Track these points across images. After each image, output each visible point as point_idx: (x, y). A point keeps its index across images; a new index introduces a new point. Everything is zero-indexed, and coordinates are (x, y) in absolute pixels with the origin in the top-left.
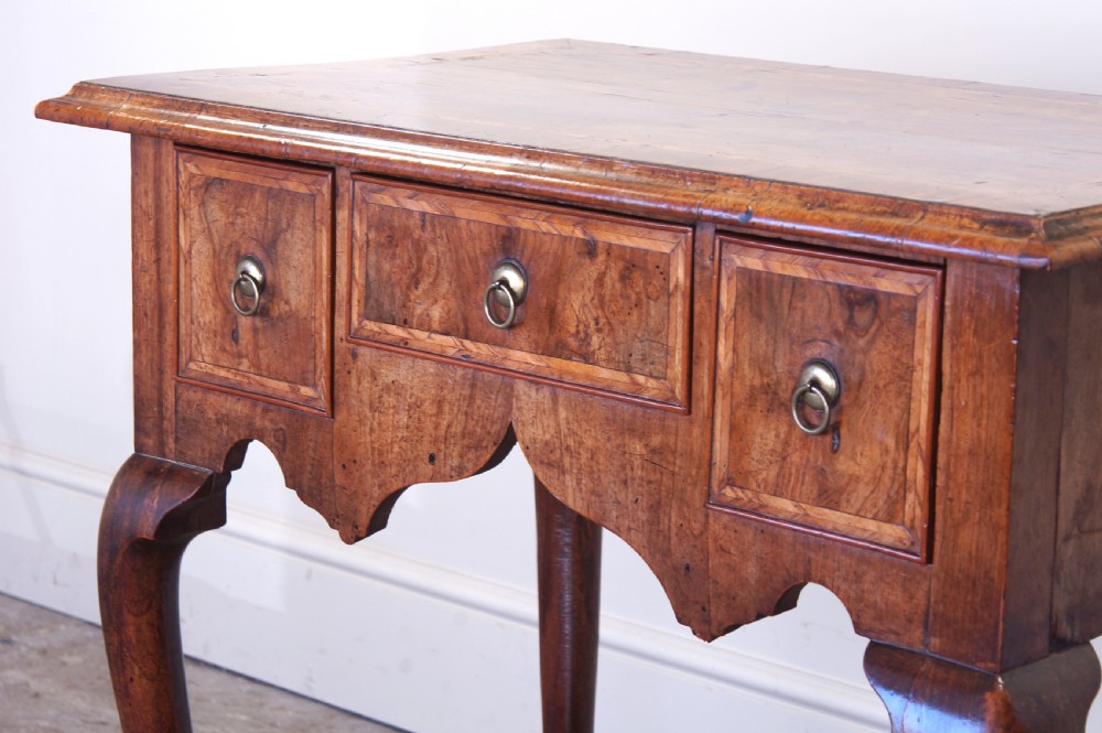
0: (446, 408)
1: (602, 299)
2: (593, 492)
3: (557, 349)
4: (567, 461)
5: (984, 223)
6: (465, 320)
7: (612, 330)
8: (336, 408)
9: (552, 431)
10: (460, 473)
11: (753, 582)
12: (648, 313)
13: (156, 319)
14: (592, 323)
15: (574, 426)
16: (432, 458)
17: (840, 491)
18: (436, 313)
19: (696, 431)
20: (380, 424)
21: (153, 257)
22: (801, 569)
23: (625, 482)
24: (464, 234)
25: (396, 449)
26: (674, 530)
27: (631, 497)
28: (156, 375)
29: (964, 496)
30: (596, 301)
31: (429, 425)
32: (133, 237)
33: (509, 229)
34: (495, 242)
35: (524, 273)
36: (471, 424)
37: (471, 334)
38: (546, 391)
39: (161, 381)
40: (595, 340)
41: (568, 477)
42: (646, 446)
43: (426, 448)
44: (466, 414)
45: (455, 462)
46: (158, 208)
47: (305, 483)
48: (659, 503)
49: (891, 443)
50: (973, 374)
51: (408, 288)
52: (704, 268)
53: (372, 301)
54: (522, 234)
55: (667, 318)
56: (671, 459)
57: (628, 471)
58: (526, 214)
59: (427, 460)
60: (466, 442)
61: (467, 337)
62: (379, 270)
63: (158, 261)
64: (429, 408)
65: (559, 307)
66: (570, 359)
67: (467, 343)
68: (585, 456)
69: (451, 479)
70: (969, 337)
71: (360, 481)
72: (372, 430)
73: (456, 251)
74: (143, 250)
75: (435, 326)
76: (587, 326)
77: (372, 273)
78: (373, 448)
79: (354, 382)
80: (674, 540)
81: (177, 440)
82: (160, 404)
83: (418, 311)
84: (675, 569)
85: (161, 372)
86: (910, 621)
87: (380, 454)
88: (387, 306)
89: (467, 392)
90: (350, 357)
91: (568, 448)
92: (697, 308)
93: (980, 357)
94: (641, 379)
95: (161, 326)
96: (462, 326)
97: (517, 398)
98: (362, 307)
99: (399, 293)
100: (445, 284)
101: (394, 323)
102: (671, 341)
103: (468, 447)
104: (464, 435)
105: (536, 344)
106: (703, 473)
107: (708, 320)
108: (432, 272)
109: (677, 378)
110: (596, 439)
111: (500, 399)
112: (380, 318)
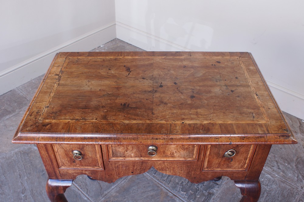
0: (136, 166)
3: (166, 156)
4: (167, 169)
7: (179, 153)
8: (105, 169)
9: (163, 166)
10: (140, 173)
11: (210, 177)
12: (189, 150)
13: (50, 161)
14: (175, 152)
15: (169, 165)
17: (231, 166)
18: (133, 155)
19: (199, 163)
20: (118, 170)
21: (46, 153)
22: (221, 175)
23: (182, 170)
25: (122, 172)
26: (192, 174)
30: (176, 149)
31: (131, 169)
35: (156, 147)
36: (142, 168)
37: (143, 156)
38: (162, 162)
40: (175, 154)
41: (167, 171)
42: (187, 166)
43: (131, 171)
44: (141, 166)
47: (98, 178)
48: (190, 171)
49: (243, 159)
50: (262, 150)
51: (125, 152)
53: (114, 154)
55: (193, 150)
56: (192, 166)
59: (131, 172)
60: (141, 170)
61: (141, 157)
63: (48, 153)
64: (131, 166)
65: (166, 151)
66: (169, 157)
68: (171, 168)
69: (138, 174)
71: (113, 177)
72: (116, 171)
76: (173, 153)
77: (114, 151)
78: (116, 173)
79: (110, 165)
81: (61, 177)
82: (55, 173)
83: (128, 154)
84: (192, 178)
85: (54, 168)
86: (242, 177)
87: (118, 173)
88: (119, 155)
89: (141, 163)
90: (108, 162)
91: (167, 168)
92: (201, 148)
94: (187, 158)
95: (52, 162)
96: (140, 156)
97: (154, 163)
98: (112, 155)
99: (122, 153)
100: (135, 150)
101: (121, 157)
102: (195, 152)
103: (142, 170)
104: (140, 169)
105: (160, 156)
106: (200, 167)
107: (204, 149)
108: (131, 149)
109: (196, 157)
110: (175, 166)
111: (150, 163)
112: (117, 157)
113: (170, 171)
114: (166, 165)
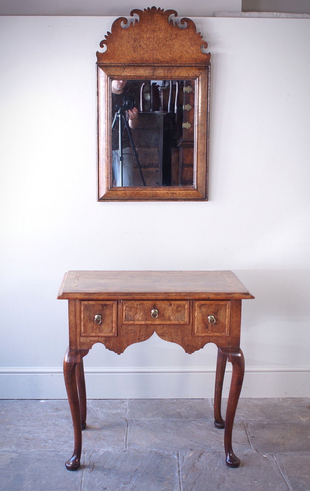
0: (142, 331)
1: (173, 312)
2: (171, 338)
3: (165, 320)
4: (166, 335)
5: (242, 294)
6: (146, 318)
7: (175, 315)
8: (118, 334)
9: (163, 331)
10: (145, 340)
11: (200, 344)
12: (181, 312)
13: (75, 327)
14: (171, 315)
15: (167, 330)
16: (139, 339)
18: (140, 318)
19: (190, 327)
20: (127, 336)
21: (74, 318)
22: (208, 341)
23: (177, 336)
24: (146, 306)
25: (131, 339)
26: (186, 340)
27: (178, 337)
28: (75, 336)
29: (234, 327)
30: (172, 312)
31: (138, 334)
32: (69, 315)
33: (155, 304)
34: (152, 307)
35: (158, 310)
36: (146, 333)
37: (147, 320)
38: (162, 326)
39: (76, 337)
40: (172, 318)
41: (166, 337)
42: (181, 330)
43: (138, 337)
44: (146, 331)
45: (144, 339)
46: (75, 310)
47: (111, 347)
48: (183, 337)
50: (235, 312)
51: (134, 315)
52: (191, 305)
53: (126, 318)
54: (157, 305)
55: (185, 313)
56: (185, 331)
57: (178, 334)
58: (158, 302)
59: (137, 339)
62: (128, 313)
63: (75, 318)
64: (138, 332)
65: (165, 314)
66: (167, 321)
67: (147, 321)
68: (169, 333)
69: (143, 341)
70: (235, 308)
71: (123, 345)
72: (126, 337)
73: (144, 309)
74: (72, 318)
75: (140, 320)
76: (170, 316)
77: (126, 314)
78: (126, 340)
79: (122, 331)
80: (186, 342)
81: (80, 346)
82: (76, 341)
83: (137, 318)
84: (185, 345)
85: (76, 336)
86: (226, 344)
87: (128, 340)
88: (130, 318)
89: (146, 328)
90: (121, 327)
91: (166, 333)
92: (190, 311)
93: (236, 310)
94: (180, 321)
95: (76, 329)
96: (145, 319)
97: (156, 328)
98: (124, 319)
99: (132, 316)
100: (142, 314)
101: (131, 321)
102: (186, 315)
103: (146, 336)
104: (145, 335)
105: (160, 320)
106: (191, 332)
107: (192, 312)
108: (139, 312)
109: (187, 320)
110: (171, 331)
111: (152, 328)
112: (128, 320)
113: (168, 337)
114: (165, 330)
